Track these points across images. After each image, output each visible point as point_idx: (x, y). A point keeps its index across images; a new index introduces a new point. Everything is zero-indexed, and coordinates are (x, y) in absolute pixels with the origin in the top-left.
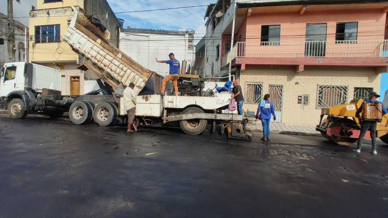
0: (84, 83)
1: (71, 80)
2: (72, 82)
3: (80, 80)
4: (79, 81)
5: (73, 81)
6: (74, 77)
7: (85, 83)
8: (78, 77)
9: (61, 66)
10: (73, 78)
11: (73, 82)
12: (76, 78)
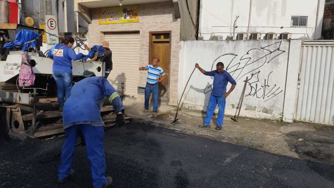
0: (180, 47)
1: (151, 39)
2: (152, 44)
3: (171, 40)
4: (168, 42)
5: (155, 42)
6: (157, 35)
7: (182, 47)
8: (167, 35)
9: (131, 11)
10: (154, 37)
11: (155, 44)
12: (162, 37)
